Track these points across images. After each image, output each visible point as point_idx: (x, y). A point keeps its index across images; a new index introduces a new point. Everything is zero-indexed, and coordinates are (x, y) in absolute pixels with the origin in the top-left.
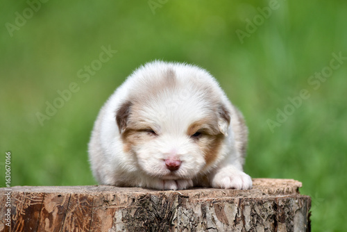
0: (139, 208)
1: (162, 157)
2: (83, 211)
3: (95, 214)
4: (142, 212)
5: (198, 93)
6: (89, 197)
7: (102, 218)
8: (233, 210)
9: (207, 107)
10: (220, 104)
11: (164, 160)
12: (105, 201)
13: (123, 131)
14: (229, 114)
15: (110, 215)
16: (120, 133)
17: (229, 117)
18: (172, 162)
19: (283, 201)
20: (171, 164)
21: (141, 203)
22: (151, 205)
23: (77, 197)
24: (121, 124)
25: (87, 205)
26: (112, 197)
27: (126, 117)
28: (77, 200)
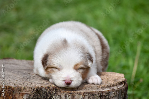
0: (35, 94)
1: (63, 79)
2: (9, 94)
3: (15, 95)
4: (37, 95)
5: (78, 50)
6: (12, 87)
7: (17, 97)
8: (80, 97)
9: (83, 57)
10: (88, 54)
11: (64, 81)
12: (19, 90)
13: (45, 68)
14: (93, 59)
15: (22, 96)
16: (44, 68)
17: (93, 60)
18: (68, 82)
19: (106, 93)
20: (67, 82)
21: (36, 91)
22: (42, 92)
23: (7, 87)
24: (45, 65)
25: (11, 91)
26: (23, 89)
27: (46, 62)
28: (6, 89)
